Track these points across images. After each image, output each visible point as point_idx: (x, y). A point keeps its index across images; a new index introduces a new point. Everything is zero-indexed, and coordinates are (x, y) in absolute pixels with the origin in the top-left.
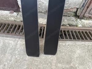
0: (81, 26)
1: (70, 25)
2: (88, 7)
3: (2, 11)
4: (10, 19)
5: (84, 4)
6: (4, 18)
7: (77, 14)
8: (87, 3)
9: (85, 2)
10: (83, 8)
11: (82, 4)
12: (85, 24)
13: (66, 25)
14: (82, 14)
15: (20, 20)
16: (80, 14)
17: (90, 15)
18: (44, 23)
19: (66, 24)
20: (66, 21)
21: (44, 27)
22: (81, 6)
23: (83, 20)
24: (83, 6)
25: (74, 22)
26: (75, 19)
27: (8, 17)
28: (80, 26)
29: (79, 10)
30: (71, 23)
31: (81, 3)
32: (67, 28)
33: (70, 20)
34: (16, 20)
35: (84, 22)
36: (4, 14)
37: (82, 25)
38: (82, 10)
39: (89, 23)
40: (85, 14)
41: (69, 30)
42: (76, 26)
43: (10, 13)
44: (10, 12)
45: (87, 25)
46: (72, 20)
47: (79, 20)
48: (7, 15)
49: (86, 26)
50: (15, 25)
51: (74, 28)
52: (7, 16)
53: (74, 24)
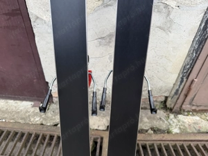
0: (178, 132)
1: (154, 131)
2: (186, 96)
3: (18, 101)
4: (32, 119)
5: (177, 90)
6: (22, 119)
7: (166, 106)
8: (183, 89)
9: (179, 87)
10: (177, 97)
11: (174, 91)
12: (187, 126)
13: (147, 131)
14: (178, 106)
15: (52, 124)
16: (172, 106)
17: (194, 108)
18: (101, 128)
19: (147, 128)
20: (146, 120)
21: (102, 139)
22: (173, 93)
23: (180, 117)
24: (176, 93)
25: (163, 121)
26: (165, 114)
27: (29, 116)
28: (175, 130)
29: (169, 99)
30: (156, 124)
31: (170, 89)
32: (148, 139)
33: (154, 119)
34: (44, 123)
35: (183, 122)
36: (22, 108)
37: (180, 128)
38: (176, 99)
39: (195, 123)
40: (184, 106)
41: (153, 144)
42: (169, 132)
43: (33, 106)
44: (33, 103)
45: (190, 129)
46: (158, 117)
47: (172, 116)
48: (27, 112)
49: (188, 130)
50: (43, 135)
51: (164, 139)
52: (27, 114)
53: (163, 126)
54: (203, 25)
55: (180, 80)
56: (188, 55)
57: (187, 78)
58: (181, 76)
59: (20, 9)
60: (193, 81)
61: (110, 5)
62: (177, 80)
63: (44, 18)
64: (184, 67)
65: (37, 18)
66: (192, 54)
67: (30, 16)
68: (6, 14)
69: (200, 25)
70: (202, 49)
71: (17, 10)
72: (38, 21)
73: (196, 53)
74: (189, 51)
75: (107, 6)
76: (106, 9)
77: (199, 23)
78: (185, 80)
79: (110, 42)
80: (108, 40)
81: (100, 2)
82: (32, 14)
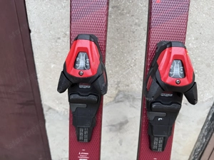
54: (210, 117)
56: (198, 140)
57: (199, 159)
58: (193, 158)
59: (34, 101)
61: (121, 101)
63: (57, 109)
64: (195, 150)
65: (50, 108)
66: (202, 139)
67: (44, 106)
68: (20, 104)
69: (208, 117)
70: (212, 135)
71: (31, 101)
72: (50, 110)
73: (206, 139)
74: (199, 137)
75: (118, 102)
76: (118, 104)
77: (207, 115)
79: (120, 129)
80: (118, 127)
81: (112, 99)
82: (46, 105)
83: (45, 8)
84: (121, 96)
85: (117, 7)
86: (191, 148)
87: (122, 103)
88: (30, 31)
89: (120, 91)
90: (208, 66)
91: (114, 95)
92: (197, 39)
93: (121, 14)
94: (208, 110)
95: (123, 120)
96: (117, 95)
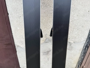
54: (84, 48)
55: (77, 66)
56: (80, 58)
57: (81, 65)
58: (78, 65)
59: (11, 43)
60: (83, 67)
62: (76, 66)
63: (21, 46)
64: (79, 62)
65: (18, 46)
66: (82, 57)
68: (6, 45)
69: (83, 48)
70: (85, 55)
71: (10, 43)
72: (18, 47)
73: (83, 57)
74: (80, 56)
75: (46, 42)
76: (46, 44)
77: (83, 47)
78: (80, 66)
79: (48, 54)
80: (47, 53)
81: (44, 42)
82: (16, 45)
83: (14, 4)
84: (47, 40)
85: (44, 3)
86: (77, 61)
87: (48, 43)
88: (8, 14)
89: (47, 38)
90: (83, 27)
91: (45, 40)
92: (78, 16)
93: (46, 6)
94: (83, 45)
95: (49, 50)
96: (46, 40)
